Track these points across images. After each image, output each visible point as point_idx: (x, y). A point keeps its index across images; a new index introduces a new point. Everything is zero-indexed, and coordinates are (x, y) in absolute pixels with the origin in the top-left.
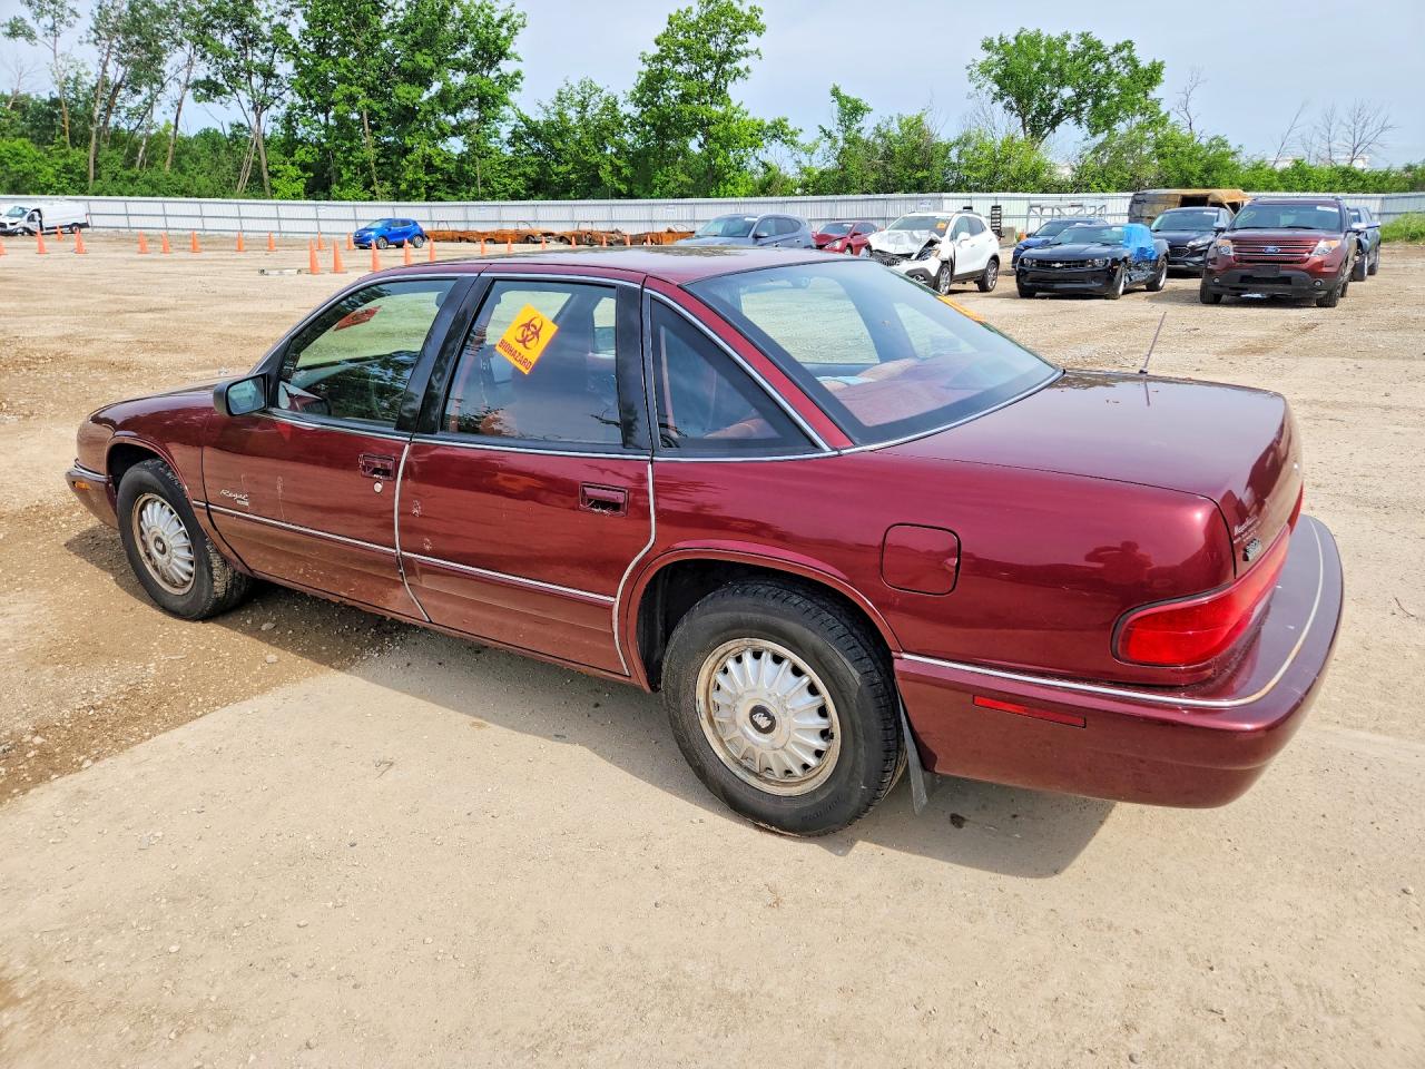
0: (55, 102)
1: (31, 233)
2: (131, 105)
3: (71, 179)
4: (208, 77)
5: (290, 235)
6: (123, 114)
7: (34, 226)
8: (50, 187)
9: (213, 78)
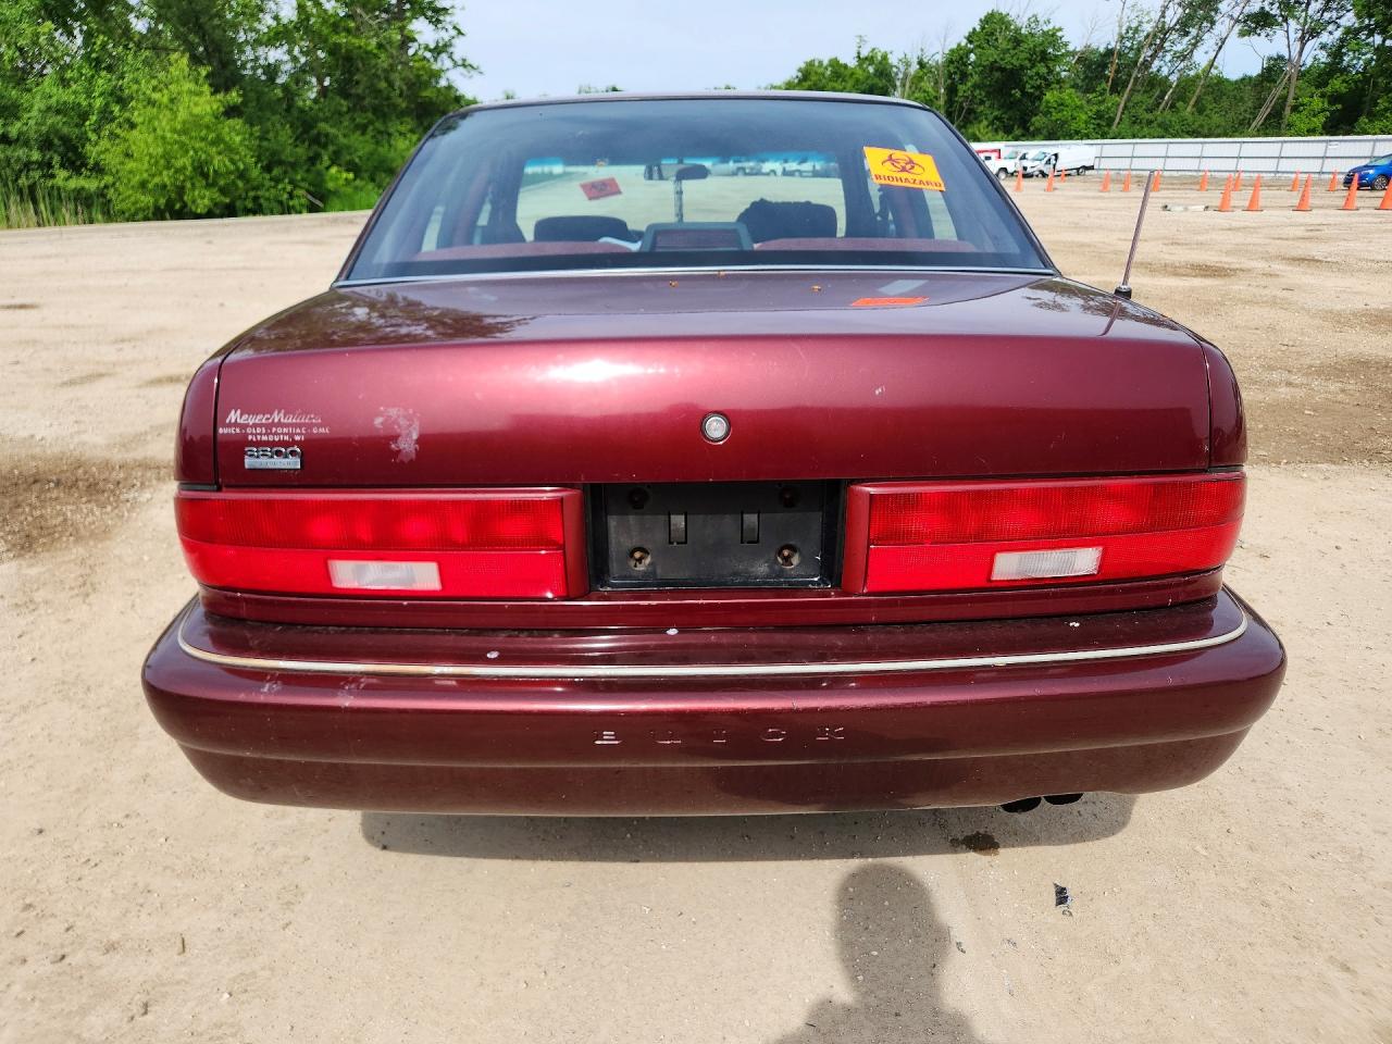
0: (1109, 53)
1: (1044, 175)
2: (1179, 48)
3: (1098, 124)
4: (1262, 8)
5: (1285, 175)
6: (1168, 57)
7: (1047, 169)
8: (1077, 132)
9: (1267, 9)
